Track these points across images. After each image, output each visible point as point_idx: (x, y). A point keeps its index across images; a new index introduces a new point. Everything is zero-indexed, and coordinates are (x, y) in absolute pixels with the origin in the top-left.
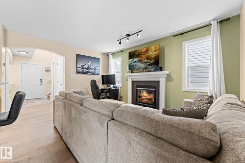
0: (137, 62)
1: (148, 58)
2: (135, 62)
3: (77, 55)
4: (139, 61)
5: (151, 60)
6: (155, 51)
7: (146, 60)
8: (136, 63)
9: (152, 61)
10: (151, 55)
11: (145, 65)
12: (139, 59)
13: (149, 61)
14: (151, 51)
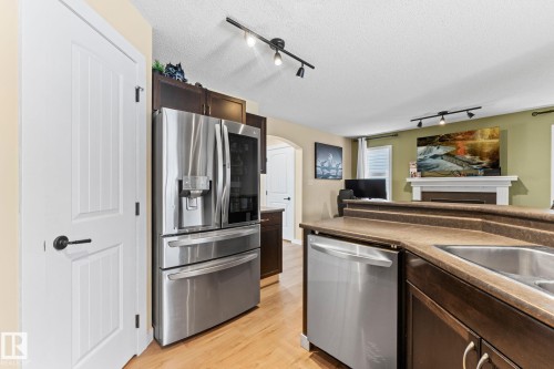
0: (441, 156)
1: (474, 152)
2: (435, 157)
3: (316, 144)
4: (447, 154)
5: (481, 159)
6: (492, 137)
7: (468, 157)
8: (438, 161)
9: (486, 162)
10: (483, 145)
11: (466, 168)
12: (449, 149)
13: (477, 160)
14: (482, 135)
